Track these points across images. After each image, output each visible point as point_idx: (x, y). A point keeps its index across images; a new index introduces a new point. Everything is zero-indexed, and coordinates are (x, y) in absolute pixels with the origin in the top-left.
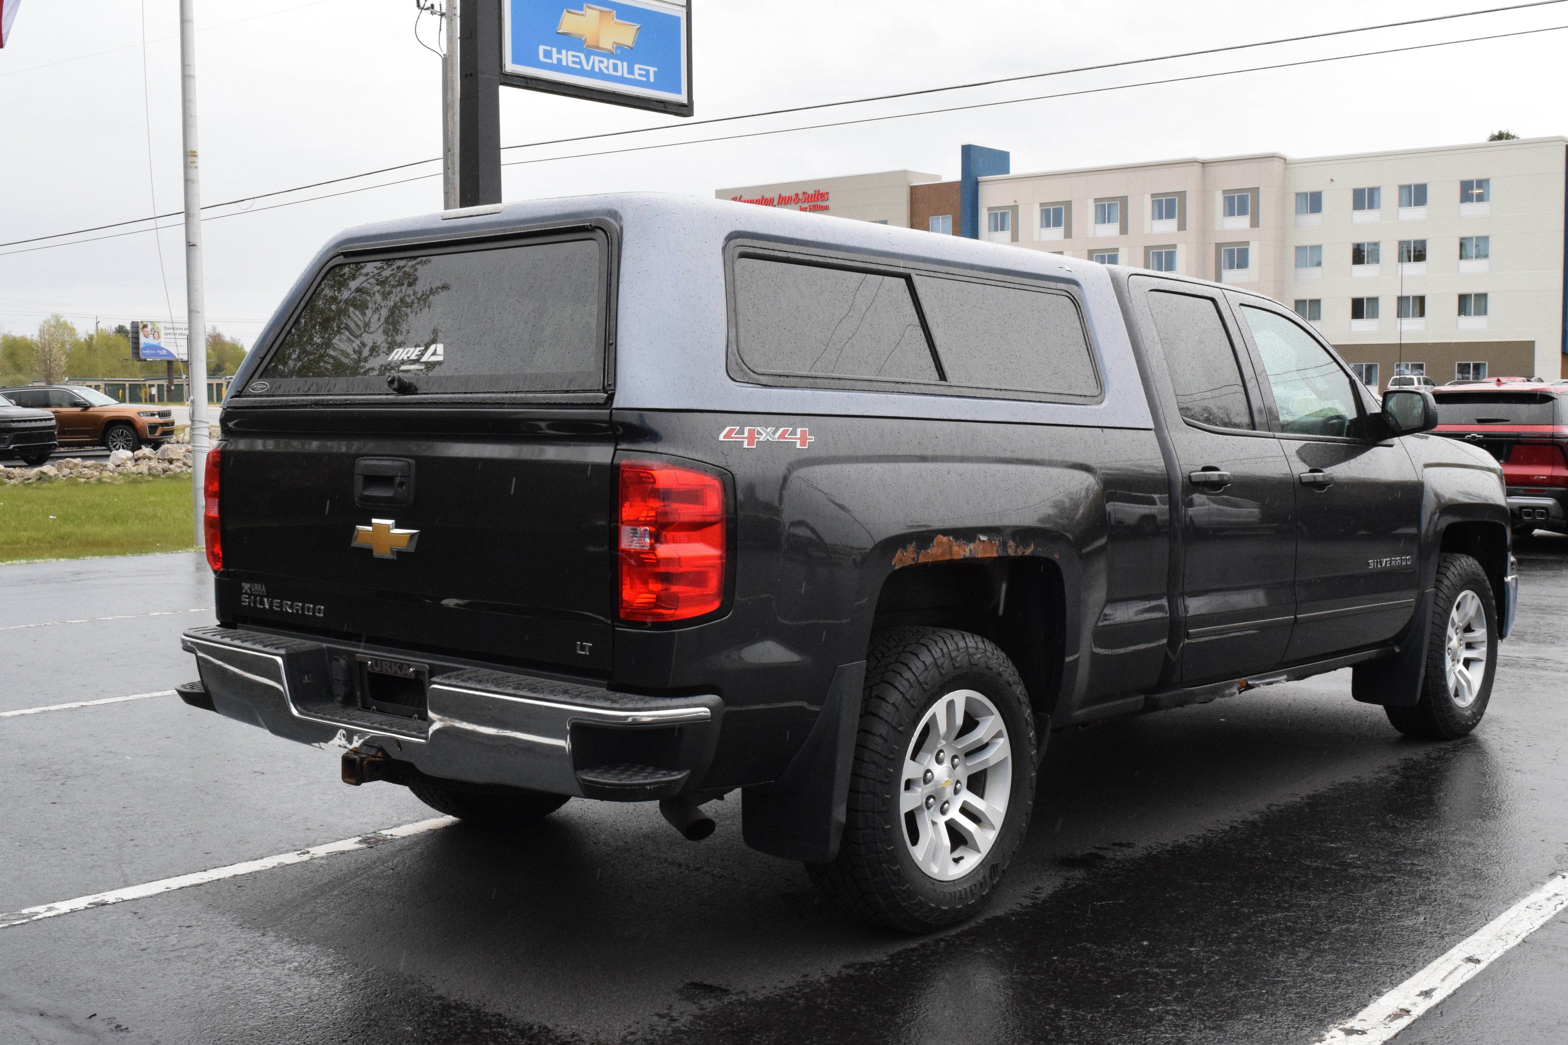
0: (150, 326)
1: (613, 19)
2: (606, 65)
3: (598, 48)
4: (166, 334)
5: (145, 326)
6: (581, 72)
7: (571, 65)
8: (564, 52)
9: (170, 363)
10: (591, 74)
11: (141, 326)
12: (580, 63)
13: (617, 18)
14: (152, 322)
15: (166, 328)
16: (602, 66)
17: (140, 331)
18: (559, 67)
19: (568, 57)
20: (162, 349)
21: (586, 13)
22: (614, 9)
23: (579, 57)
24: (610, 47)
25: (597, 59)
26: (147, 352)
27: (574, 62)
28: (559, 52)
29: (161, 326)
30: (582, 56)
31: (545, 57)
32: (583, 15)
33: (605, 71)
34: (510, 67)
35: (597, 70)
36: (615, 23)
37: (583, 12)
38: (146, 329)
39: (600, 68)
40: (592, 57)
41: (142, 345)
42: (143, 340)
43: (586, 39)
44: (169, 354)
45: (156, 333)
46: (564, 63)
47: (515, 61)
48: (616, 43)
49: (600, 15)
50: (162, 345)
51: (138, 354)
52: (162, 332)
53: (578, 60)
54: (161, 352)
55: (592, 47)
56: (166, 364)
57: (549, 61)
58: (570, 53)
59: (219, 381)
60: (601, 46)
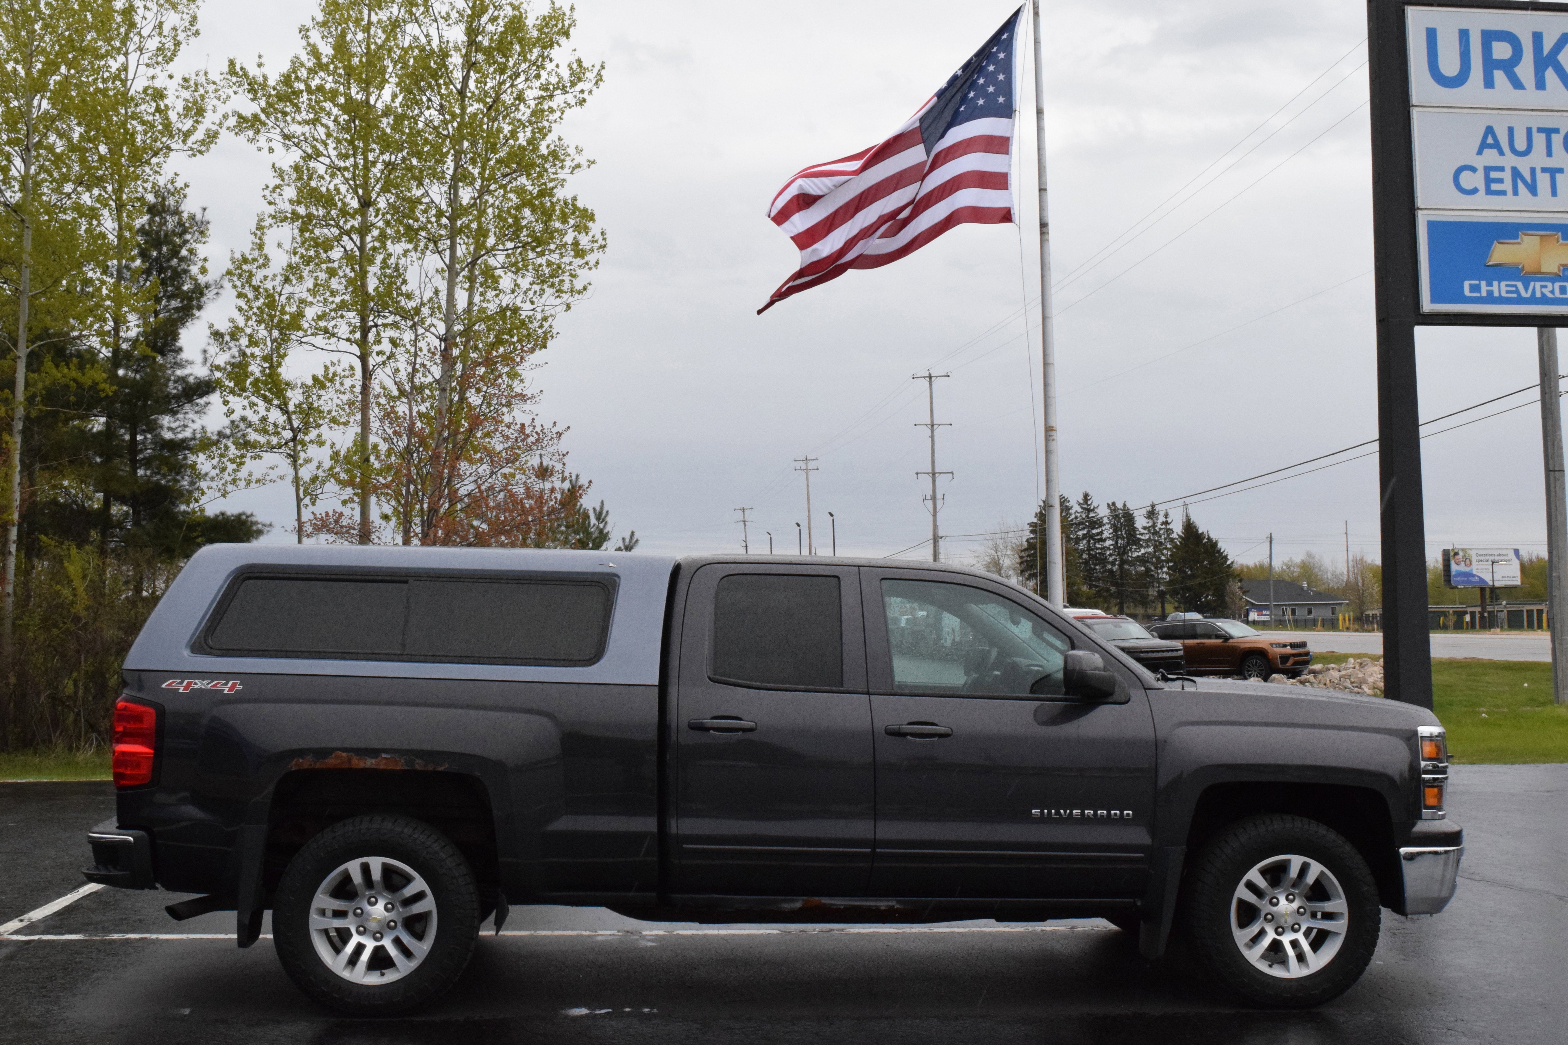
0: (1461, 553)
1: (1558, 241)
2: (1552, 289)
3: (1540, 273)
4: (1478, 561)
5: (1456, 554)
6: (1520, 300)
7: (1504, 294)
8: (1495, 283)
9: (1483, 590)
10: (1533, 300)
11: (1452, 554)
12: (1517, 291)
13: (1563, 239)
14: (1463, 550)
15: (1477, 555)
16: (1545, 291)
17: (1451, 558)
18: (1490, 299)
19: (1500, 288)
20: (1474, 576)
21: (1522, 240)
22: (1559, 231)
23: (1515, 286)
24: (1555, 270)
25: (1538, 285)
26: (1459, 579)
27: (1508, 292)
28: (1489, 284)
29: (1473, 553)
30: (1520, 285)
31: (1471, 292)
32: (1519, 243)
33: (1550, 295)
34: (1427, 306)
35: (1538, 295)
36: (1562, 244)
37: (1519, 240)
38: (1457, 557)
39: (1542, 293)
40: (1532, 284)
41: (1453, 572)
42: (1454, 567)
43: (1523, 267)
44: (1482, 580)
45: (1467, 560)
46: (1496, 294)
47: (1434, 300)
48: (1562, 265)
49: (1541, 240)
50: (1475, 572)
51: (1449, 581)
52: (1474, 559)
53: (1514, 289)
54: (1473, 579)
55: (1532, 273)
56: (1478, 591)
57: (1478, 295)
58: (1503, 284)
59: (1540, 607)
60: (1543, 270)
